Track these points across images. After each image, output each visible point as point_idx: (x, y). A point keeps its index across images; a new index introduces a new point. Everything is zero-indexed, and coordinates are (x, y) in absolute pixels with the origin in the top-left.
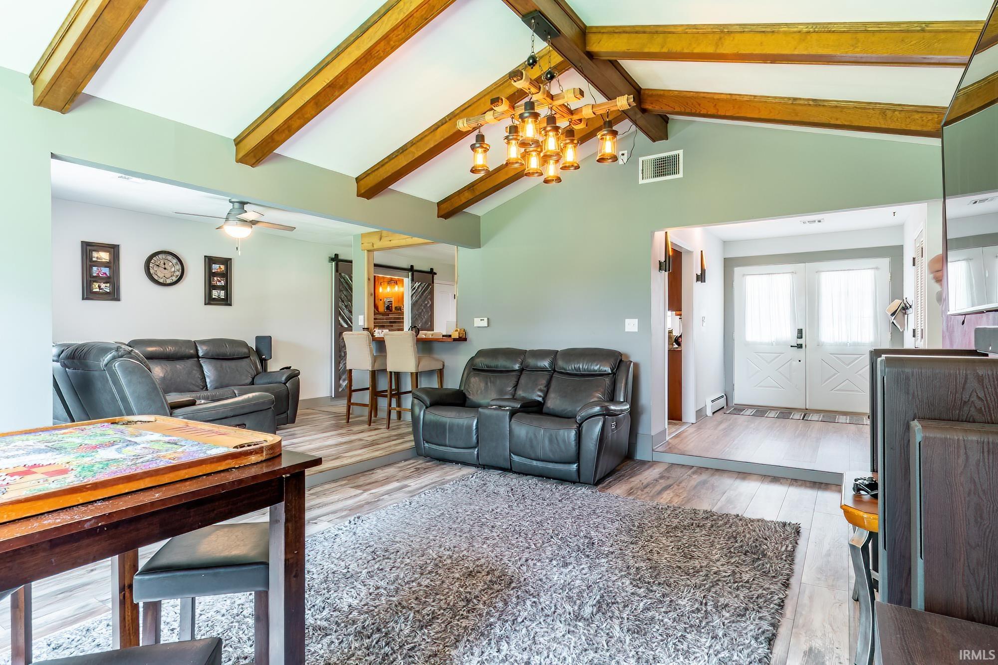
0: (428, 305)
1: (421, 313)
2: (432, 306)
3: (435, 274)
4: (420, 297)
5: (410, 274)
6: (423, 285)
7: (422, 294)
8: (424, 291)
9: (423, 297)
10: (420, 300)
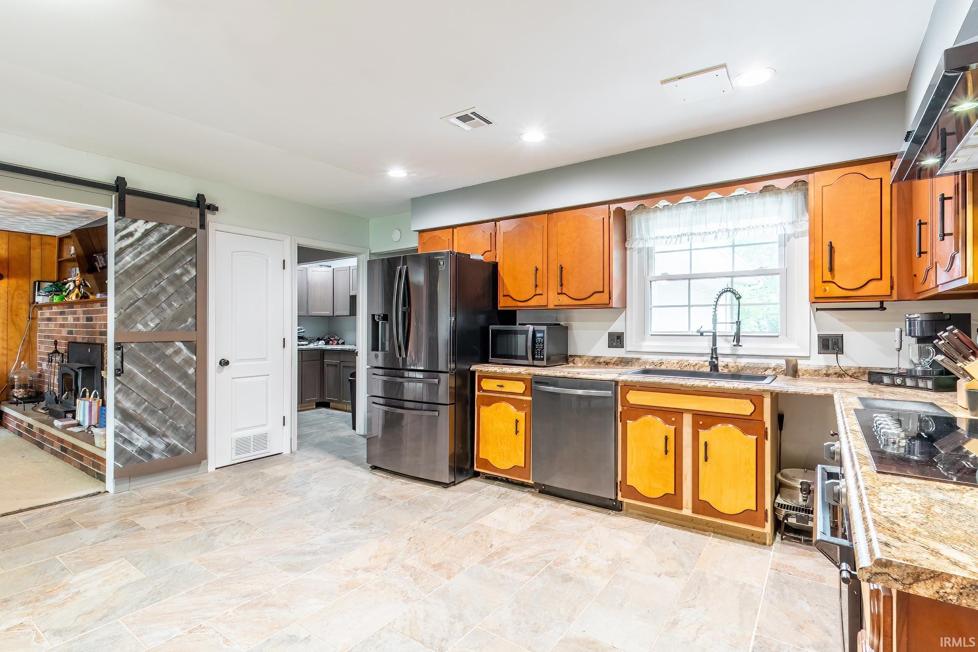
0: (186, 279)
1: (155, 297)
2: (199, 285)
3: (213, 208)
4: (154, 257)
5: (113, 196)
6: (164, 230)
7: (163, 250)
8: (171, 245)
9: (164, 258)
10: (154, 264)
